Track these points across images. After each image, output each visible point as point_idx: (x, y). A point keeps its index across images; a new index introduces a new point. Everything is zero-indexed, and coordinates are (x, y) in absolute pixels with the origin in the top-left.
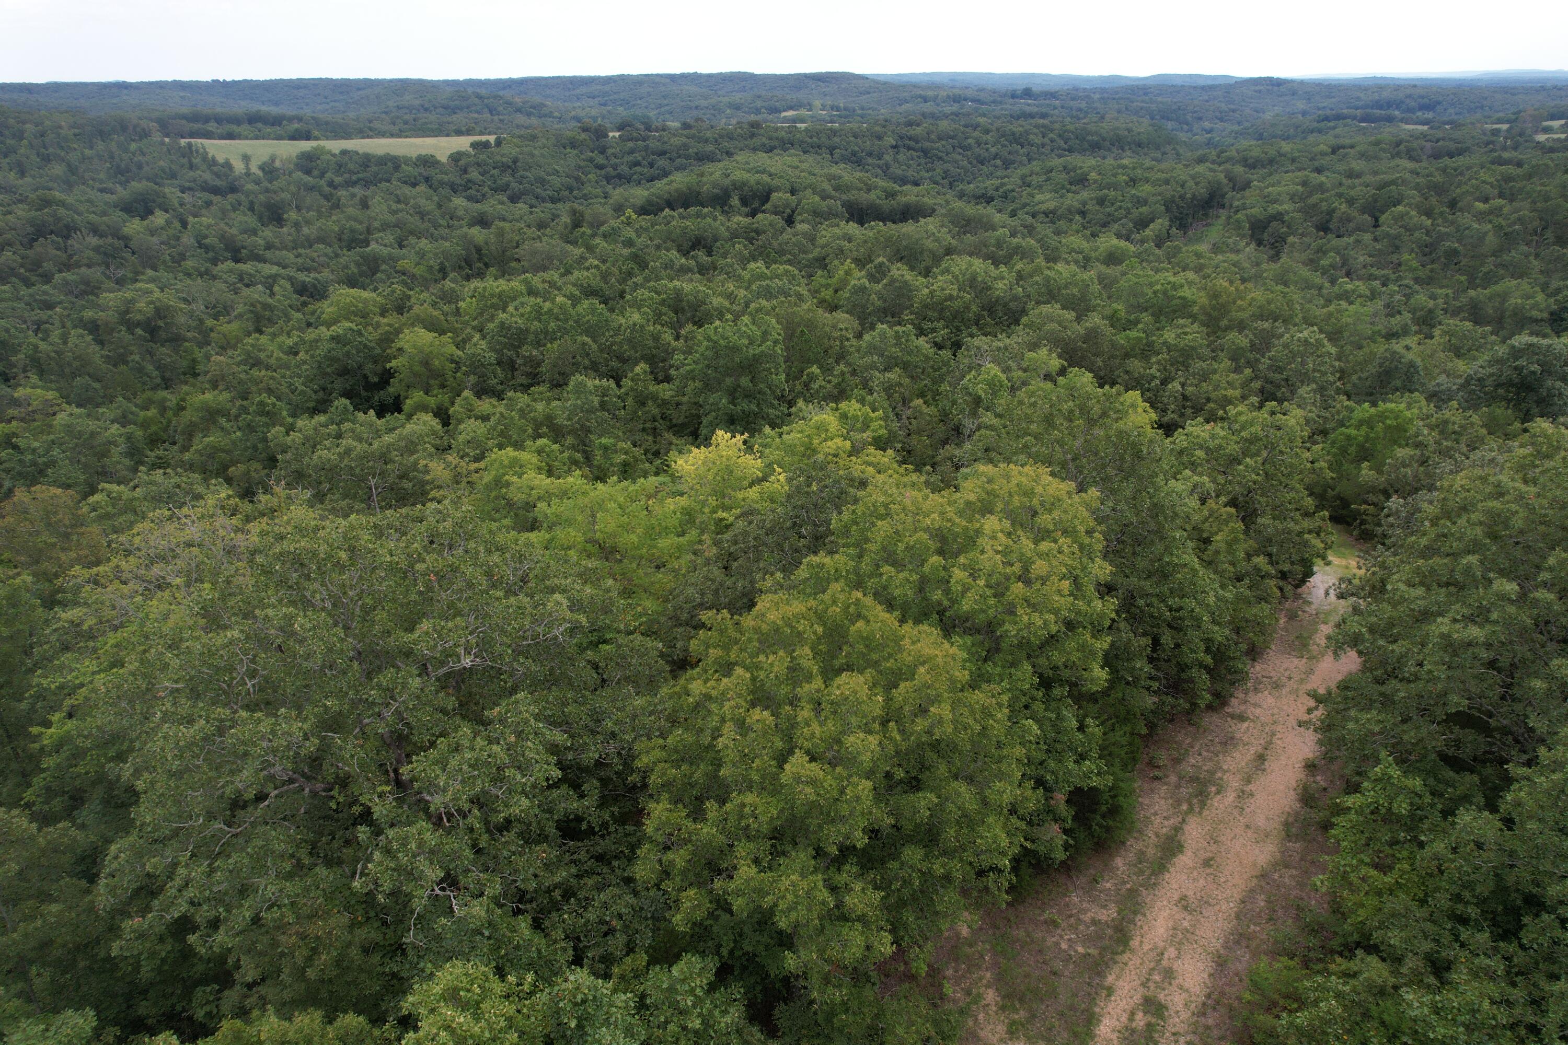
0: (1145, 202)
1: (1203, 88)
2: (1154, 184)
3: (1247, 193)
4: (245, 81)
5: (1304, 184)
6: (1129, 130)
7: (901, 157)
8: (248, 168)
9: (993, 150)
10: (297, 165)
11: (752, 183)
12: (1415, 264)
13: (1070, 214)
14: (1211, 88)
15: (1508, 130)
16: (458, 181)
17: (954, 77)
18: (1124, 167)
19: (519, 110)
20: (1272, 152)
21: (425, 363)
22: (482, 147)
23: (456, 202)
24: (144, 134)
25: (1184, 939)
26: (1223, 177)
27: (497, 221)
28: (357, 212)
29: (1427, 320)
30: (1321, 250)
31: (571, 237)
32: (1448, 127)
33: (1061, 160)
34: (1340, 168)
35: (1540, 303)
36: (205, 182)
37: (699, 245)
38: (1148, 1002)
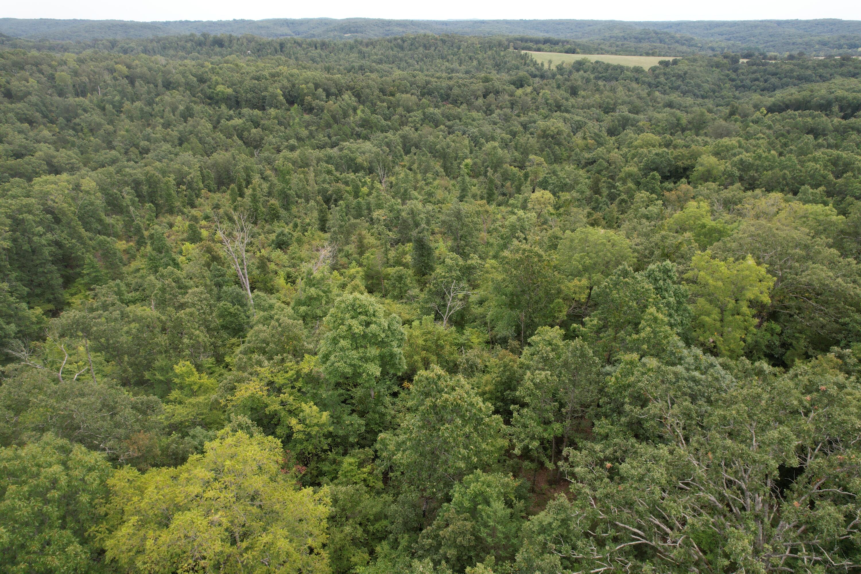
8: (550, 67)
10: (573, 67)
11: (850, 98)
16: (653, 82)
19: (677, 42)
21: (709, 171)
22: (666, 64)
23: (657, 93)
24: (507, 48)
27: (678, 106)
28: (611, 94)
31: (728, 119)
36: (533, 72)
37: (811, 131)
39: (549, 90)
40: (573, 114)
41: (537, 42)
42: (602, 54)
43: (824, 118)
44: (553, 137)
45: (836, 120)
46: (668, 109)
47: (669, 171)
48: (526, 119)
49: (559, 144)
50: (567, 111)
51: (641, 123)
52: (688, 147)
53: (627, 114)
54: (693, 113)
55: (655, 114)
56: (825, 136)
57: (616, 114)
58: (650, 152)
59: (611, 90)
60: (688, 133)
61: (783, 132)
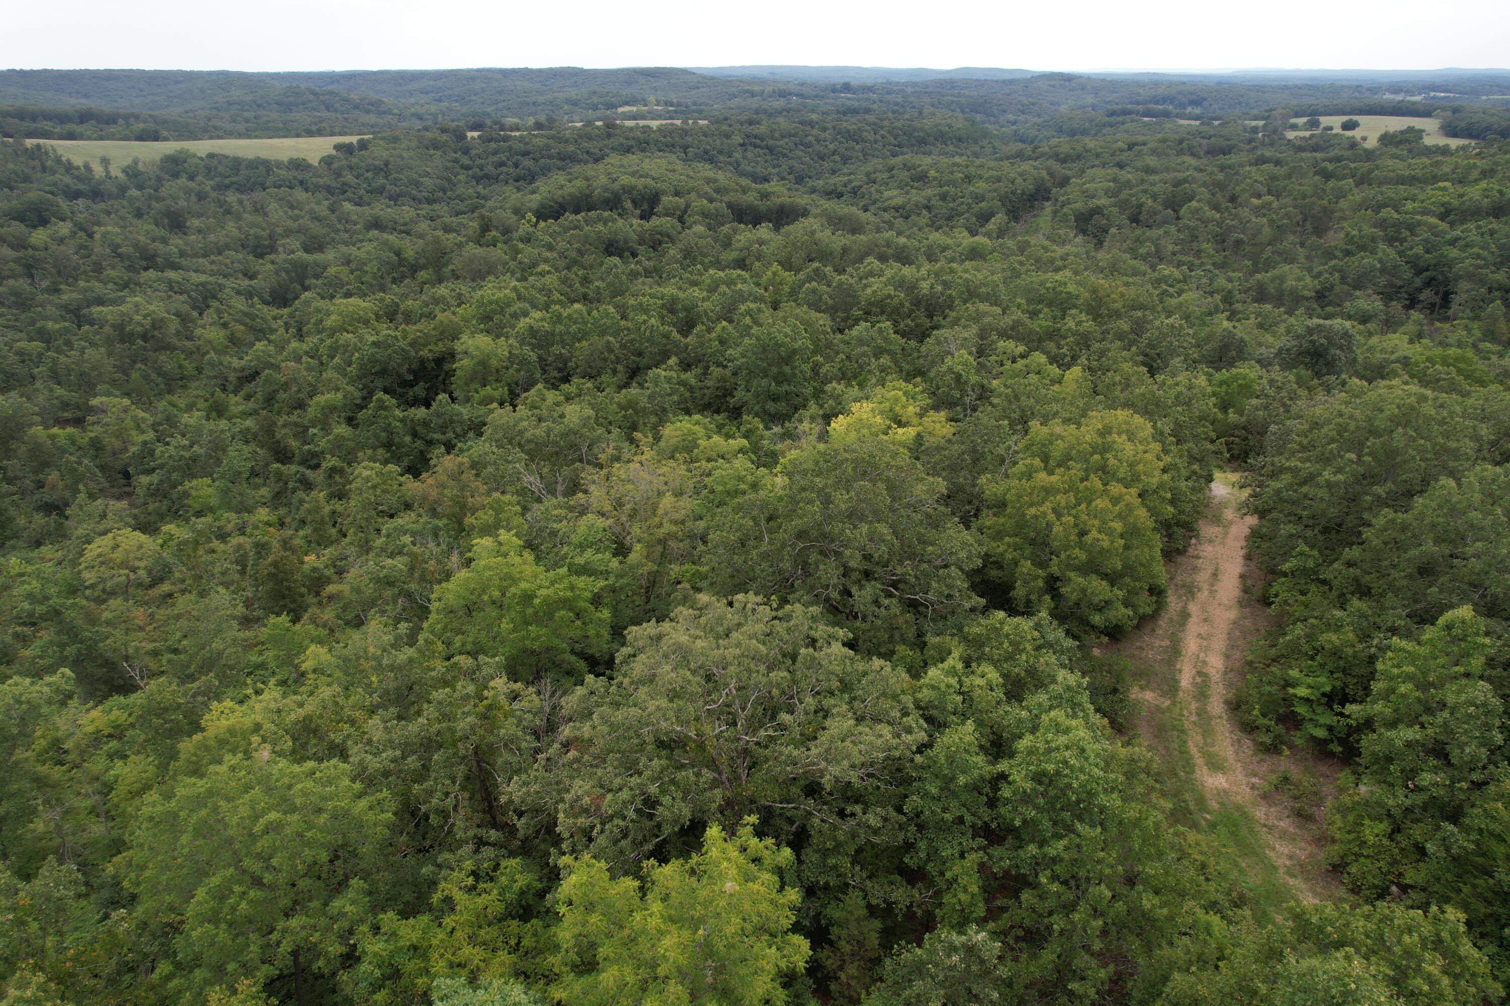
0: (983, 199)
1: (1004, 82)
2: (987, 180)
3: (1069, 189)
4: (45, 71)
5: (1114, 180)
6: (950, 126)
7: (749, 154)
8: (107, 172)
9: (831, 147)
10: (162, 169)
11: (641, 187)
12: (1212, 252)
13: (919, 208)
14: (1011, 82)
15: (1265, 126)
16: (334, 184)
17: (772, 69)
18: (958, 165)
19: (356, 107)
20: (1079, 148)
21: (483, 364)
22: (347, 149)
23: (347, 206)
25: (1207, 649)
26: (1044, 173)
27: (390, 225)
28: (259, 219)
29: (1228, 299)
30: (1137, 240)
31: (483, 241)
32: (1216, 123)
33: (900, 158)
34: (1139, 164)
35: (1308, 284)
36: (67, 186)
37: (612, 248)
38: (1199, 673)
39: (116, 224)
40: (188, 270)
41: (62, 118)
42: (219, 137)
43: (620, 222)
44: (145, 337)
45: (636, 222)
46: (374, 233)
47: (410, 371)
48: (75, 295)
49: (168, 347)
50: (175, 267)
51: (332, 270)
52: (431, 316)
53: (301, 255)
54: (421, 236)
55: (353, 251)
56: (634, 255)
57: (281, 257)
58: (361, 339)
59: (256, 210)
60: (423, 275)
61: (574, 254)
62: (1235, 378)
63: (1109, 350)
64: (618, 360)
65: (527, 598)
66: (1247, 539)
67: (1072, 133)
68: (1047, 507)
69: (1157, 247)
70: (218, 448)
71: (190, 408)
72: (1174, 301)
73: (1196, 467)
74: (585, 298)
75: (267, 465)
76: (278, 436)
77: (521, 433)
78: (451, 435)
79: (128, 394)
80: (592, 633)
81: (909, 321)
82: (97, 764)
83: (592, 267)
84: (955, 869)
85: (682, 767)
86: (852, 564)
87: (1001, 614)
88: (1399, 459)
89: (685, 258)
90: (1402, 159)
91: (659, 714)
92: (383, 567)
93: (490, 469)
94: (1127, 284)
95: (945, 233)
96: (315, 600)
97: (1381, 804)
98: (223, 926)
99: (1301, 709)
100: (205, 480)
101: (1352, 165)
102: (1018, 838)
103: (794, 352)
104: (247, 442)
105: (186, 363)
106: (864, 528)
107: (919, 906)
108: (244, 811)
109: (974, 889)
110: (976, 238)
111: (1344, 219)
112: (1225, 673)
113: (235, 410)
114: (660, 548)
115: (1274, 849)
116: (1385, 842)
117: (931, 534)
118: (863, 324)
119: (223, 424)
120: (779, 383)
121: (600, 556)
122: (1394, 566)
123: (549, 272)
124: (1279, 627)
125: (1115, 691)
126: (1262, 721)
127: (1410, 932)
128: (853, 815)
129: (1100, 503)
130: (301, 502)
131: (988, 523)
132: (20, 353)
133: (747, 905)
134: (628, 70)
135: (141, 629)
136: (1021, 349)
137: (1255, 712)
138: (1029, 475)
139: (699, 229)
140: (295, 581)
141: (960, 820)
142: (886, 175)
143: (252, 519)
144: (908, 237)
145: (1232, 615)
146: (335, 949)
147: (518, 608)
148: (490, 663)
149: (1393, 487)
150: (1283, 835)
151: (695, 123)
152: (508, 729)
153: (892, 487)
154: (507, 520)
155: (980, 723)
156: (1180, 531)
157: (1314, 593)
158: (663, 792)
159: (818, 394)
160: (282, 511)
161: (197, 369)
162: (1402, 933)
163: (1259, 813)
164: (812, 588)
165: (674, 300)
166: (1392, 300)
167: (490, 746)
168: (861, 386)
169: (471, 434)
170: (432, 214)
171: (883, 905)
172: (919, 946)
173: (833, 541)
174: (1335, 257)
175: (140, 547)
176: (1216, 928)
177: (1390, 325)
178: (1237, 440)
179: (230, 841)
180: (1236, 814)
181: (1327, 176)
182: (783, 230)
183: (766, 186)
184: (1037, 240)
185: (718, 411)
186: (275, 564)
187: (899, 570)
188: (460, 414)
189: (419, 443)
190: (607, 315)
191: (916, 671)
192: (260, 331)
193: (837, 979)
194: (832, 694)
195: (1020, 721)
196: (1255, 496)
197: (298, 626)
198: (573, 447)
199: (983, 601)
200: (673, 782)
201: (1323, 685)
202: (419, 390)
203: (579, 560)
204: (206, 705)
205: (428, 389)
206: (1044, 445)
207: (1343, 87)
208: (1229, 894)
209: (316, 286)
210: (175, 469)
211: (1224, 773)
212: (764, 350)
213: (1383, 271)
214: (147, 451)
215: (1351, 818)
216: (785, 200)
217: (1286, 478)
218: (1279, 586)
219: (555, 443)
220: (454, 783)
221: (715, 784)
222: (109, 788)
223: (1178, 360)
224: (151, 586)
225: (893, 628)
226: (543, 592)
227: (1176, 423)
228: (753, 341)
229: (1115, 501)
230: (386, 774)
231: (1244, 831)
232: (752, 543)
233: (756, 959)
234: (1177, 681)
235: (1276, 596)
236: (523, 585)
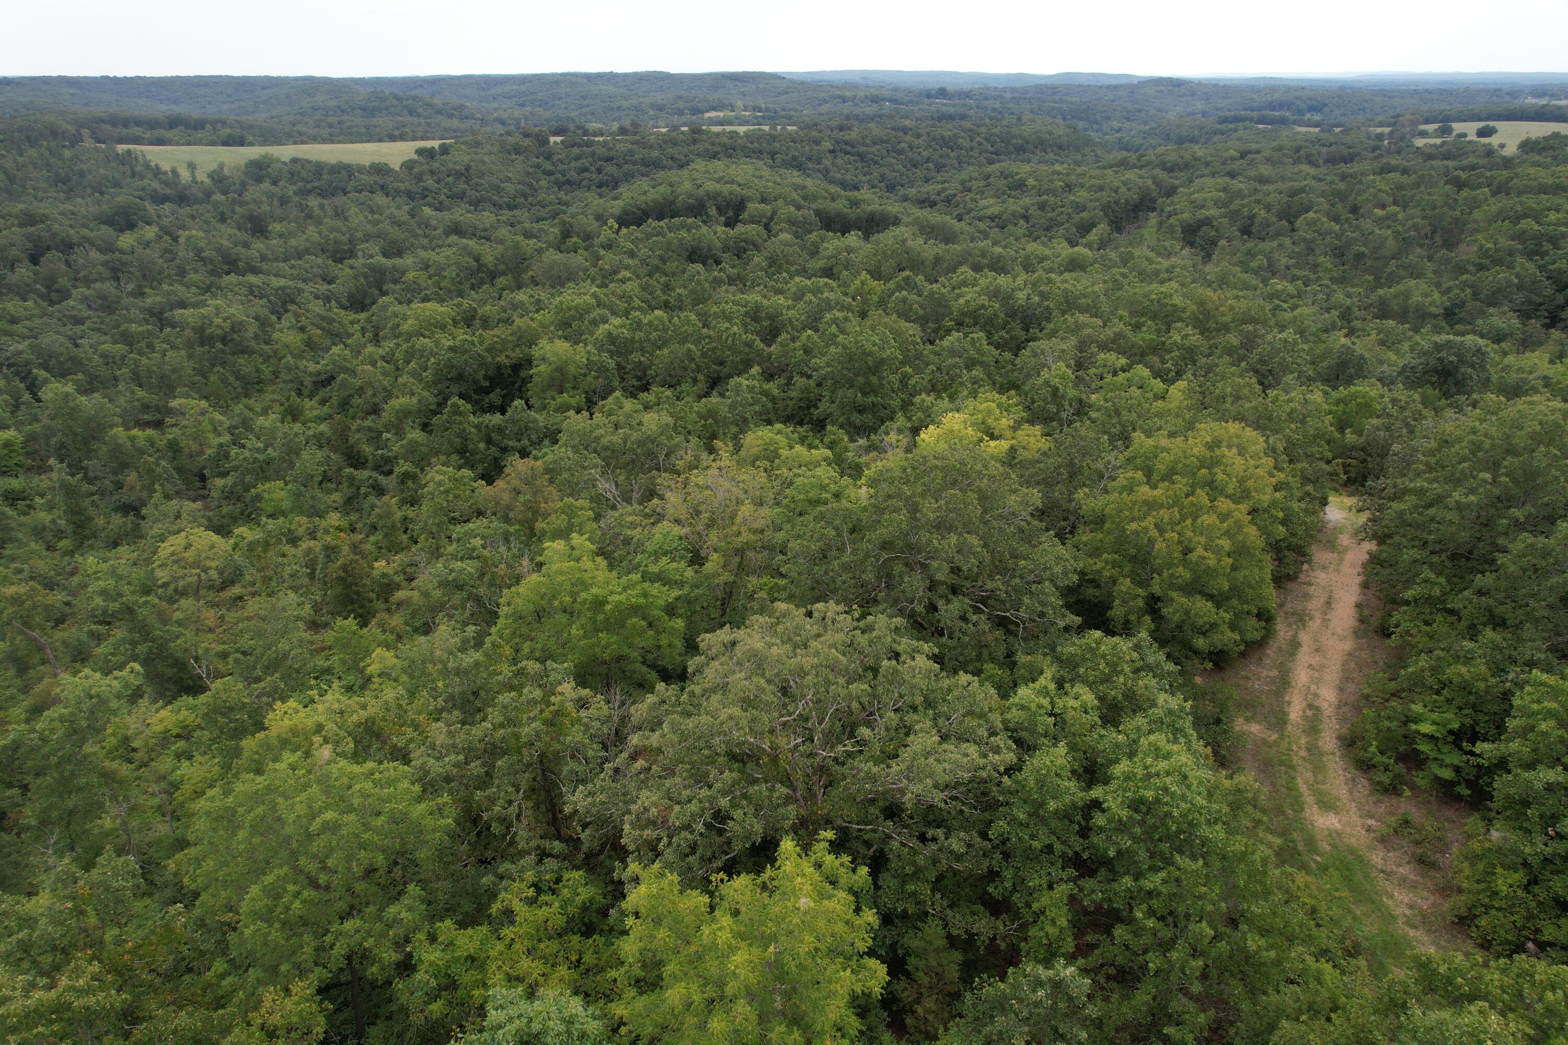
0: (1084, 208)
1: (1108, 87)
2: (1089, 189)
3: (1176, 199)
4: (139, 78)
5: (1225, 190)
6: (1050, 133)
7: (839, 161)
8: (194, 177)
9: (925, 154)
10: (247, 174)
11: (726, 193)
12: (1330, 266)
13: (1015, 218)
14: (1116, 87)
15: (1391, 133)
16: (414, 189)
17: (865, 74)
18: (1059, 173)
19: (439, 112)
20: (1188, 157)
21: (561, 369)
22: (428, 154)
23: (427, 211)
24: (76, 139)
25: (1318, 681)
26: (1149, 182)
27: (470, 230)
28: (339, 223)
29: (1346, 316)
30: (1249, 253)
31: (563, 247)
32: (1337, 130)
33: (997, 166)
34: (1252, 173)
35: (1436, 300)
36: (155, 191)
37: (695, 255)
38: (1310, 706)
39: (200, 228)
40: (268, 274)
41: (153, 124)
42: (303, 142)
43: (704, 229)
44: (224, 340)
45: (720, 229)
46: (454, 238)
47: (486, 377)
48: (158, 299)
49: (246, 351)
50: (255, 271)
51: (410, 275)
52: (508, 321)
53: (380, 260)
54: (501, 242)
55: (432, 256)
56: (718, 262)
57: (359, 262)
58: (437, 343)
59: (337, 215)
60: (501, 281)
61: (656, 261)
62: (1354, 396)
63: (1217, 365)
64: (699, 369)
65: (598, 604)
66: (1364, 566)
67: (1181, 141)
68: (1149, 522)
69: (1269, 260)
70: (292, 451)
71: (265, 412)
72: (1288, 316)
73: (1310, 488)
74: (666, 306)
75: (340, 469)
76: (352, 441)
77: (597, 439)
78: (526, 442)
79: (206, 398)
80: (664, 642)
81: (1003, 333)
82: (165, 764)
83: (674, 274)
84: (1043, 900)
85: (755, 781)
86: (940, 577)
87: (1098, 634)
88: (1539, 481)
89: (770, 266)
90: (1545, 166)
91: (731, 723)
92: (452, 571)
93: (566, 475)
94: (1237, 297)
95: (1043, 244)
96: (384, 606)
97: (1515, 852)
98: (277, 925)
99: (1424, 747)
100: (280, 484)
101: (1488, 174)
102: (1112, 870)
103: (883, 361)
104: (321, 447)
105: (263, 367)
106: (953, 539)
107: (1003, 939)
108: (301, 809)
109: (1063, 922)
110: (1076, 249)
111: (1477, 231)
112: (1339, 707)
113: (309, 414)
114: (737, 559)
115: (1392, 897)
116: (1519, 892)
117: (1023, 548)
118: (955, 334)
119: (297, 427)
120: (865, 394)
121: (675, 565)
122: (1533, 596)
123: (630, 279)
124: (1400, 658)
125: (1218, 721)
126: (1380, 759)
127: (1553, 989)
128: (934, 839)
129: (1208, 519)
130: (373, 507)
131: (1084, 539)
132: (104, 356)
133: (822, 923)
134: (716, 74)
135: (211, 630)
136: (1123, 361)
137: (1372, 749)
138: (1130, 489)
139: (786, 236)
140: (364, 586)
141: (1049, 849)
142: (982, 183)
143: (324, 524)
144: (1004, 247)
145: (1348, 645)
146: (390, 956)
147: (589, 614)
148: (559, 669)
149: (1533, 510)
150: (1403, 882)
151: (784, 129)
152: (575, 736)
153: (983, 498)
154: (580, 525)
155: (1072, 747)
156: (1291, 556)
157: (1440, 622)
158: (734, 805)
159: (906, 406)
160: (353, 517)
161: (274, 373)
162: (1545, 989)
163: (1377, 858)
164: (896, 601)
165: (758, 308)
166: (1529, 318)
167: (556, 754)
168: (952, 398)
169: (546, 442)
170: (513, 220)
171: (964, 936)
172: (1002, 980)
173: (920, 552)
174: (1467, 272)
175: (212, 547)
176: (1328, 977)
177: (1526, 344)
178: (1354, 462)
179: (288, 839)
180: (1350, 858)
181: (1460, 185)
182: (872, 239)
183: (856, 193)
184: (1141, 252)
185: (801, 423)
186: (344, 568)
187: (989, 585)
188: (536, 421)
189: (493, 450)
190: (688, 322)
191: (1005, 691)
192: (337, 335)
193: (913, 1012)
194: (915, 709)
195: (1117, 745)
196: (1374, 520)
197: (365, 630)
198: (651, 455)
199: (1078, 620)
200: (744, 796)
201: (1450, 721)
202: (495, 397)
203: (653, 569)
204: (270, 706)
205: (504, 397)
206: (1148, 458)
207: (1479, 91)
208: (1342, 941)
209: (394, 291)
210: (249, 471)
211: (1337, 813)
212: (851, 359)
213: (1520, 287)
214: (223, 454)
215: (1481, 866)
216: (875, 207)
217: (1411, 500)
218: (1401, 617)
219: (632, 450)
220: (518, 791)
221: (788, 800)
222: (176, 786)
223: (1291, 377)
224: (222, 589)
225: (981, 646)
226: (614, 598)
227: (1289, 440)
228: (840, 350)
229: (1224, 517)
230: (448, 779)
231: (1358, 877)
232: (834, 553)
233: (830, 982)
234: (1285, 714)
235: (1397, 626)
236: (595, 590)
